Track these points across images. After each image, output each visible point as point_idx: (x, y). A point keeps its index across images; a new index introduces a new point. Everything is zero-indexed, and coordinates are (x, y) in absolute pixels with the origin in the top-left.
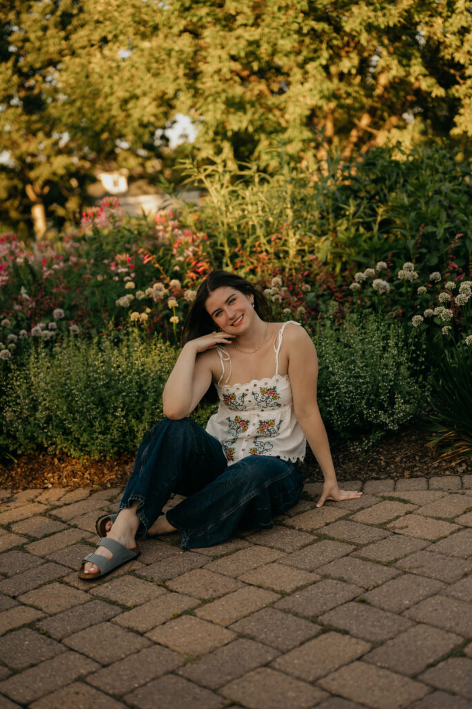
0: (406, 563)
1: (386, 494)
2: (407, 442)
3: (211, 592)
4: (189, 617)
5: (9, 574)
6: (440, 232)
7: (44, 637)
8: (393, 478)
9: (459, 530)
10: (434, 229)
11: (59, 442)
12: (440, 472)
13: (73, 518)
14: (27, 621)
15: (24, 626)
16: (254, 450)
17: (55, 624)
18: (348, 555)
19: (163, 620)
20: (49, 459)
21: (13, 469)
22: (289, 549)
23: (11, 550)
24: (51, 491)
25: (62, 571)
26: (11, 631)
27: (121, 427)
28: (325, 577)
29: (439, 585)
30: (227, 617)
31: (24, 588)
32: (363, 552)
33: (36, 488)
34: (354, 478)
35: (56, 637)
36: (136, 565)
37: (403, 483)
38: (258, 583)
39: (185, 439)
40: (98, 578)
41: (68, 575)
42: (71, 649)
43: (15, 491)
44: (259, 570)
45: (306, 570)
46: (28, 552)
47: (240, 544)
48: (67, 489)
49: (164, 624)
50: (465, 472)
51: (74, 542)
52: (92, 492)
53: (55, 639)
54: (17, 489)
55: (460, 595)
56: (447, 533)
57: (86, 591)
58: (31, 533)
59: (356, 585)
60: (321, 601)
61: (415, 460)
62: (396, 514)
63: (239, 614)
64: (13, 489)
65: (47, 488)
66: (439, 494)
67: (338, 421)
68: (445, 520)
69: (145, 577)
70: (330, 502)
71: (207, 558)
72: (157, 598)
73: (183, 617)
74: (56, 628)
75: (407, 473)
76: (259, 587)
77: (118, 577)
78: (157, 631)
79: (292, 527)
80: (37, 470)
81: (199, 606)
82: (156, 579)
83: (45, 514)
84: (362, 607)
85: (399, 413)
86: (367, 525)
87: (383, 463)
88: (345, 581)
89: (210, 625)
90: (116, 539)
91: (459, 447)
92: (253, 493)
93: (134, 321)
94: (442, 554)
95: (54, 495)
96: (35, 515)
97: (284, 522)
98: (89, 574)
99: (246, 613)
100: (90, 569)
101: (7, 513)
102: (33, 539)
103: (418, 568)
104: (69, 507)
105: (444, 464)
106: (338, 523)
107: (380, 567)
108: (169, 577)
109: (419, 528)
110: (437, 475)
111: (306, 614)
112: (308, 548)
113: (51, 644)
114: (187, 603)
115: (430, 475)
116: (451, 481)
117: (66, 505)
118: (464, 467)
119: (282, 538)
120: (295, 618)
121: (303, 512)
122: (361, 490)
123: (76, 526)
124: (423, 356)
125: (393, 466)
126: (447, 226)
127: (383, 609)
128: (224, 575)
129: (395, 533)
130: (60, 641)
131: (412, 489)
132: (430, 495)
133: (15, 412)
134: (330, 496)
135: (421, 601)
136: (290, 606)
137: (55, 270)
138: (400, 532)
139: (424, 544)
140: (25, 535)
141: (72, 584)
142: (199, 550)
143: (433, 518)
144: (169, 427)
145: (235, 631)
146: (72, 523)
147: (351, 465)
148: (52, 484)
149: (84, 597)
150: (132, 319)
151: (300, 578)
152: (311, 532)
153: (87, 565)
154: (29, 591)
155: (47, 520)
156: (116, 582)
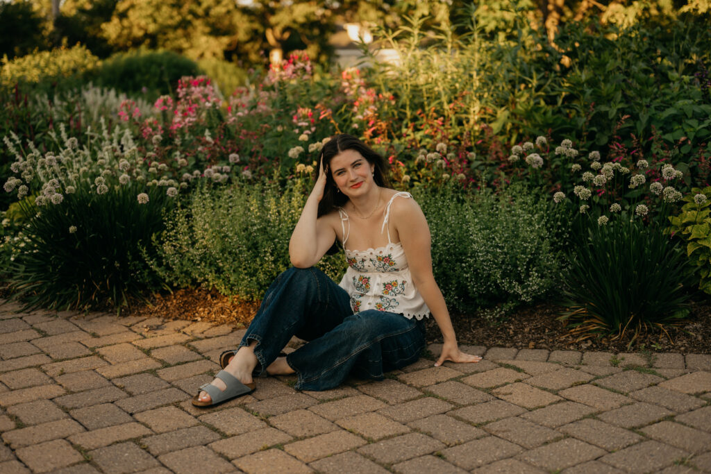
0: (494, 427)
1: (504, 362)
2: (540, 314)
3: (306, 431)
4: (277, 450)
5: (134, 394)
6: (613, 112)
7: (143, 451)
8: (517, 347)
9: (559, 402)
10: (607, 109)
11: (210, 279)
12: (564, 347)
13: (209, 351)
14: (134, 437)
15: (130, 440)
16: (380, 305)
17: (158, 442)
18: (445, 413)
19: (253, 450)
20: (203, 294)
21: (169, 300)
22: (393, 401)
23: (144, 372)
24: (198, 324)
25: (181, 396)
26: (117, 442)
27: (270, 272)
28: (415, 430)
29: (517, 448)
30: (311, 454)
31: (143, 407)
32: (458, 413)
33: (186, 319)
34: (481, 344)
35: (153, 453)
36: (248, 400)
37: (526, 353)
38: (352, 428)
39: (309, 288)
40: (209, 406)
41: (185, 400)
42: (163, 465)
43: (166, 320)
44: (358, 417)
45: (400, 422)
46: (158, 376)
47: (349, 391)
48: (213, 324)
49: (253, 453)
50: (589, 349)
51: (202, 372)
52: (234, 329)
53: (152, 455)
54: (169, 318)
55: (533, 460)
56: (547, 403)
57: (196, 417)
58: (167, 360)
59: (440, 440)
60: (402, 451)
61: (544, 332)
62: (506, 381)
63: (322, 453)
64: (165, 318)
65: (196, 321)
66: (555, 366)
67: (473, 287)
68: (550, 391)
69: (253, 411)
70: (448, 362)
71: (315, 401)
72: (256, 430)
73: (272, 450)
74: (156, 445)
75: (532, 344)
76: (351, 432)
77: (228, 408)
78: (244, 459)
79: (404, 382)
80: (190, 304)
81: (290, 442)
82: (261, 414)
83: (186, 344)
84: (437, 460)
85: (533, 285)
86: (475, 388)
87: (511, 332)
88: (431, 436)
89: (293, 461)
90: (232, 373)
91: (589, 324)
92: (365, 345)
93: (300, 172)
94: (533, 422)
95: (200, 327)
96: (176, 344)
97: (398, 377)
98: (201, 402)
99: (329, 453)
100: (204, 397)
101: (152, 339)
102: (166, 365)
103: (504, 432)
104: (209, 340)
105: (571, 339)
106: (448, 383)
107: (469, 427)
108: (274, 413)
109: (522, 395)
110: (560, 348)
111: (383, 461)
112: (411, 403)
113: (147, 458)
114: (280, 438)
115: (554, 348)
116: (571, 356)
117: (207, 338)
118: (590, 343)
119: (390, 391)
120: (372, 463)
121: (420, 369)
122: (483, 356)
123: (209, 359)
124: (569, 233)
125: (520, 336)
126: (620, 106)
127: (456, 465)
128: (324, 418)
129: (498, 398)
130: (156, 457)
131: (531, 360)
132: (547, 366)
133: (175, 246)
134: (449, 356)
135: (494, 461)
136: (372, 452)
137: (239, 117)
138: (504, 397)
139: (520, 411)
140: (161, 361)
141: (186, 409)
142: (310, 393)
143: (539, 388)
144: (294, 275)
145: (312, 468)
146: (206, 355)
147: (481, 330)
148: (202, 318)
149: (193, 421)
150: (298, 170)
151: (390, 428)
152: (419, 389)
153: (202, 394)
154: (147, 410)
155: (185, 350)
156: (225, 412)
